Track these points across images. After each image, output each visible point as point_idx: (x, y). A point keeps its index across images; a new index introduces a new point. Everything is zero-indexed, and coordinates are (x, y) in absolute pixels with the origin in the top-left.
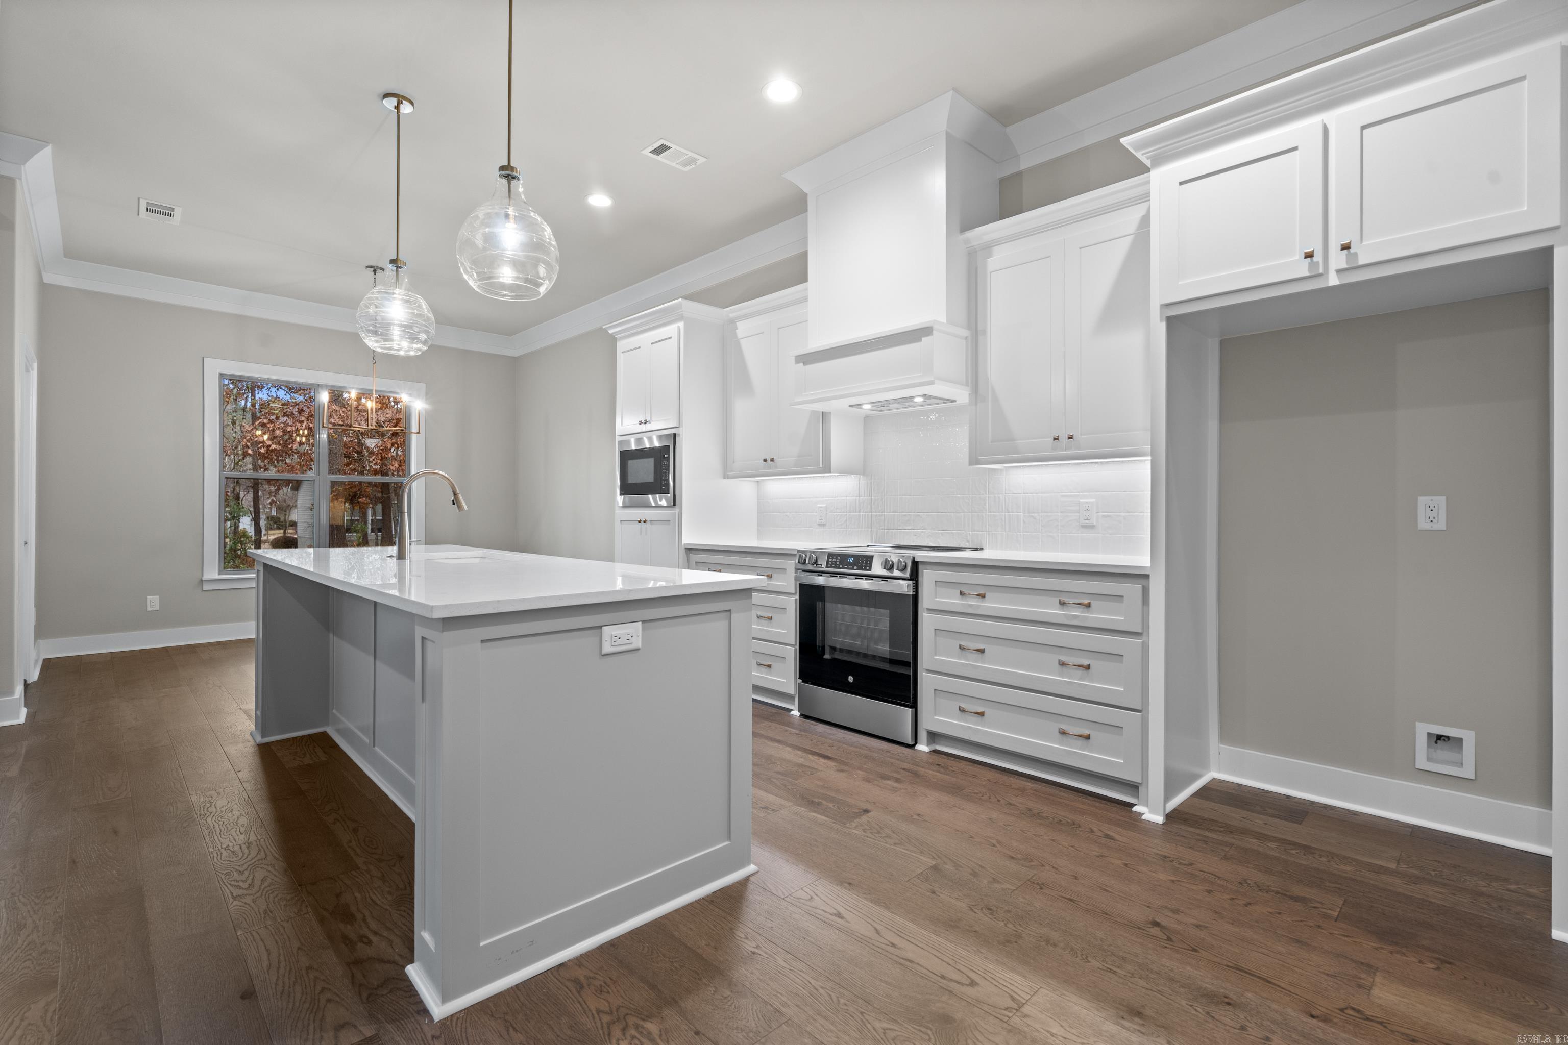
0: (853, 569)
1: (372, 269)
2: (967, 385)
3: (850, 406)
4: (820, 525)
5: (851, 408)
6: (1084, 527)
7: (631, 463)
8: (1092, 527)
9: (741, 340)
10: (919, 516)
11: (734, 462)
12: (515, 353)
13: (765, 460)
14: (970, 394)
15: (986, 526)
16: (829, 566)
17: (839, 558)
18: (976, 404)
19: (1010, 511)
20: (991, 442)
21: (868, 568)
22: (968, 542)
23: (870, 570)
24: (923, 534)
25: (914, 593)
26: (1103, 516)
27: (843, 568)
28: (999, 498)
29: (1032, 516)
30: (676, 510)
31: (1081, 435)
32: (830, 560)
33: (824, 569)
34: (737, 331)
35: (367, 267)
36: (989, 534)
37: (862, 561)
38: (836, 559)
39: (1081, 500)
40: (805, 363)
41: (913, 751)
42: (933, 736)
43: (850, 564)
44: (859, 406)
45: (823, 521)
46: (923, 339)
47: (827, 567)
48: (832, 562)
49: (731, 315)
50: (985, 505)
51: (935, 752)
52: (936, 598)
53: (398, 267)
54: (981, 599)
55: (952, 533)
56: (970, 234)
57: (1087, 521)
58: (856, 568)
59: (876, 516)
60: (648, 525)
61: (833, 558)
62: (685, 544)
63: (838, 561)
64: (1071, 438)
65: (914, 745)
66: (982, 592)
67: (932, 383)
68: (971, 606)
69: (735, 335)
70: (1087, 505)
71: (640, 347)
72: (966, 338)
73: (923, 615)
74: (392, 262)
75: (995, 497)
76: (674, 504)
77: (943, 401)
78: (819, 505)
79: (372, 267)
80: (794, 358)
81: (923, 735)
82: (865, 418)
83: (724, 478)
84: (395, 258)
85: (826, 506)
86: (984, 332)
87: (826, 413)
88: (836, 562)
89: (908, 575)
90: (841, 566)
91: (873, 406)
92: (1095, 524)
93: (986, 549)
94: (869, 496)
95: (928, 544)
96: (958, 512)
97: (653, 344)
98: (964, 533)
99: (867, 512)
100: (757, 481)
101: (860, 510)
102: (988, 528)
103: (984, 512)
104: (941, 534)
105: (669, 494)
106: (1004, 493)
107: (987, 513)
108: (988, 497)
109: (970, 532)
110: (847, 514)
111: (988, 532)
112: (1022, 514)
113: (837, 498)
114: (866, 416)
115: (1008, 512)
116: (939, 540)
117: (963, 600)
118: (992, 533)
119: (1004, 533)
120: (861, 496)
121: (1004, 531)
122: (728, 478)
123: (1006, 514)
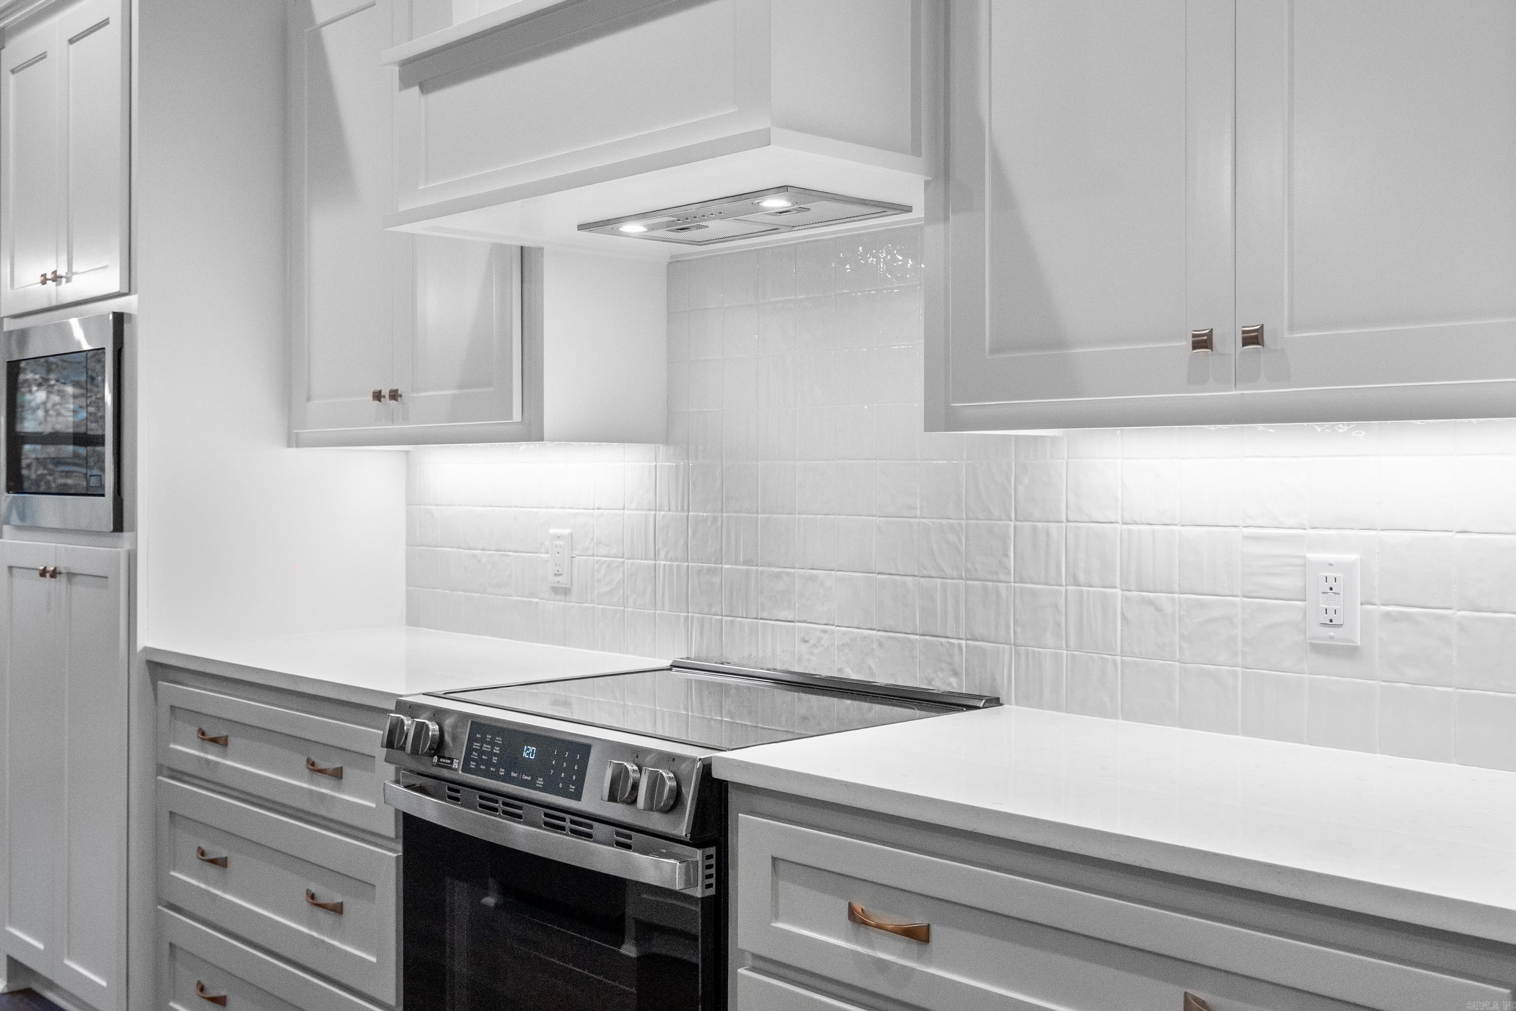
0: (531, 785)
2: (916, 151)
3: (581, 227)
4: (555, 590)
5: (584, 234)
6: (1319, 649)
8: (1350, 652)
10: (816, 578)
11: (309, 399)
13: (378, 396)
14: (927, 183)
15: (1007, 626)
16: (473, 765)
17: (499, 740)
18: (946, 219)
19: (1082, 578)
20: (993, 351)
21: (572, 789)
22: (956, 673)
23: (578, 795)
24: (826, 637)
25: (712, 892)
26: (1387, 615)
27: (509, 778)
28: (1048, 533)
29: (1150, 602)
30: (125, 538)
31: (1292, 328)
32: (476, 745)
33: (458, 774)
36: (1018, 654)
37: (561, 759)
38: (492, 744)
39: (1312, 556)
40: (425, 87)
43: (526, 767)
44: (607, 226)
45: (563, 580)
47: (466, 766)
48: (481, 752)
50: (1006, 555)
52: (776, 917)
54: (914, 946)
55: (910, 640)
57: (1332, 632)
58: (542, 783)
59: (700, 571)
61: (483, 741)
62: (146, 649)
63: (497, 750)
64: (1253, 338)
66: (919, 921)
67: (763, 139)
68: (882, 966)
70: (1331, 575)
73: (736, 973)
75: (1034, 530)
76: (116, 526)
77: (874, 210)
78: (553, 531)
82: (670, 264)
83: (289, 445)
85: (571, 535)
87: (530, 248)
88: (492, 755)
89: (683, 829)
90: (503, 772)
91: (652, 228)
92: (1358, 642)
93: (1009, 703)
94: (682, 509)
95: (840, 670)
96: (925, 573)
97: (71, 41)
98: (942, 644)
99: (677, 560)
100: (407, 452)
101: (659, 550)
102: (1015, 632)
103: (1002, 577)
104: (879, 640)
105: (103, 495)
106: (1064, 520)
107: (1013, 584)
108: (1015, 527)
109: (963, 642)
110: (623, 562)
111: (1015, 645)
112: (1118, 591)
113: (598, 509)
114: (672, 257)
115: (1077, 584)
116: (871, 662)
117: (857, 941)
118: (1027, 652)
119: (1065, 652)
120: (660, 510)
121: (1064, 646)
122: (297, 446)
123: (1069, 588)
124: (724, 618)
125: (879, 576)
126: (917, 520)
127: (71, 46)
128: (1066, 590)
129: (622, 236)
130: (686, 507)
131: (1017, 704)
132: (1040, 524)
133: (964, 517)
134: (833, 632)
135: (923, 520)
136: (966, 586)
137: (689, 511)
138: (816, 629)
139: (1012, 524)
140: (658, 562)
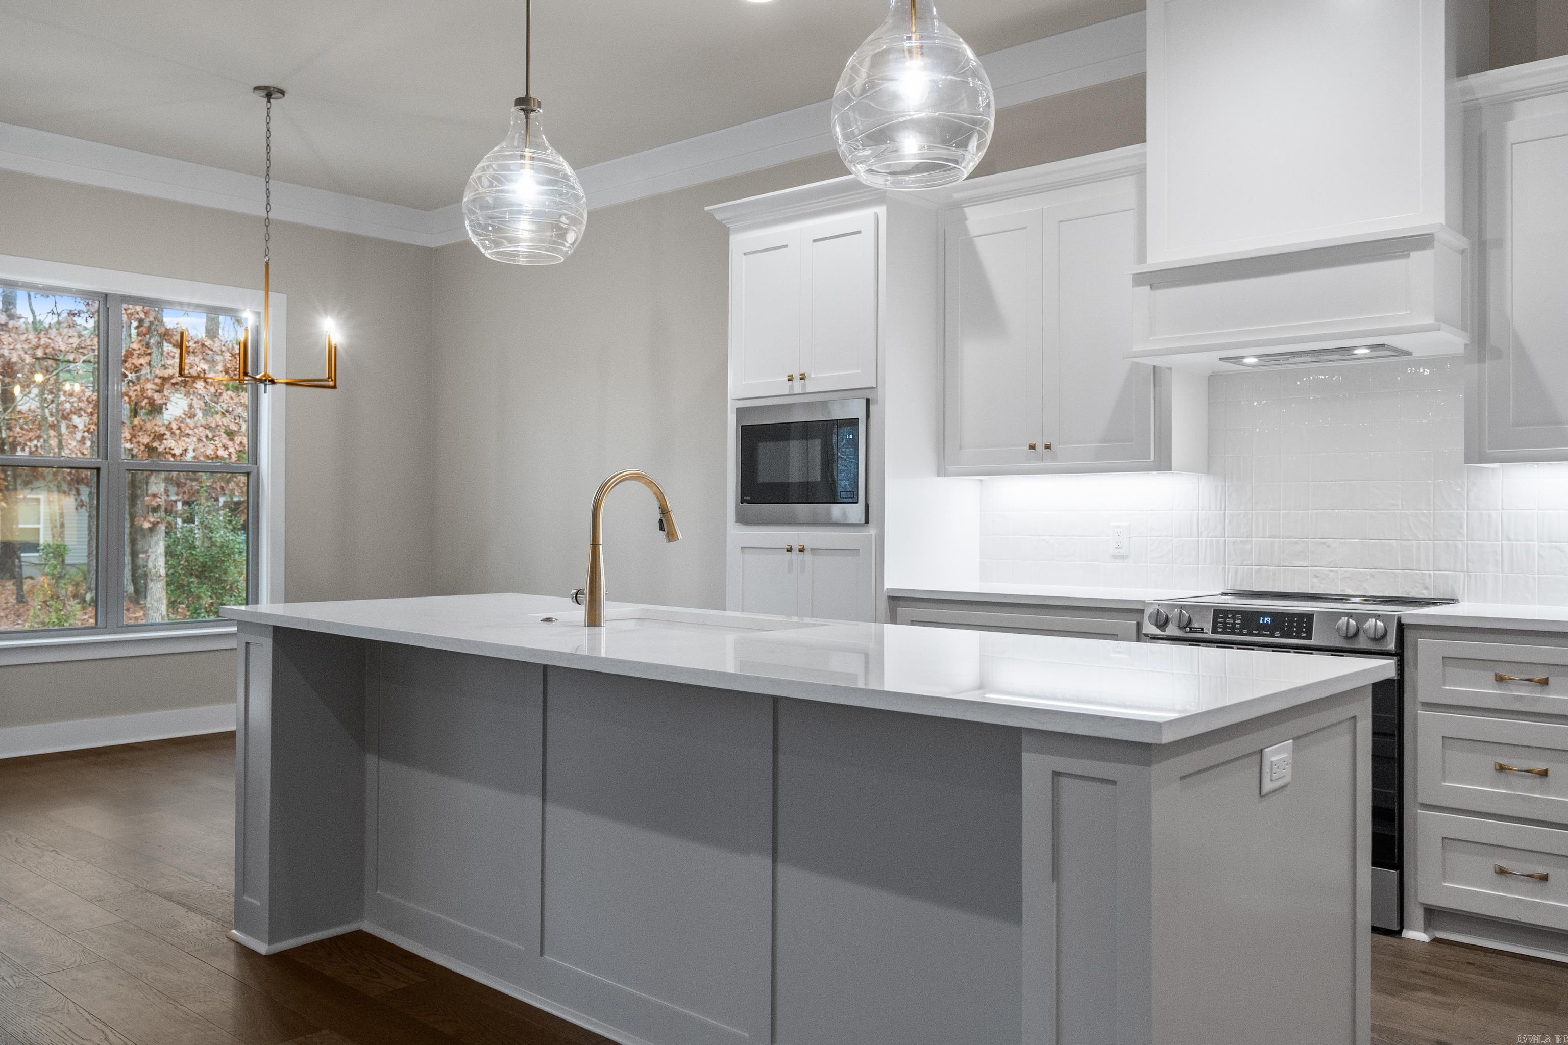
0: (1272, 635)
1: (264, 93)
2: (1464, 329)
3: (1218, 360)
4: (1116, 557)
5: (1221, 362)
7: (765, 450)
9: (975, 239)
10: (1324, 543)
11: (958, 449)
12: (434, 241)
13: (1032, 447)
15: (1462, 563)
16: (1220, 630)
17: (1239, 616)
19: (1512, 537)
20: (1513, 426)
21: (1304, 635)
22: (1426, 588)
23: (1309, 637)
27: (1250, 634)
28: (1489, 516)
29: (1557, 548)
30: (872, 531)
32: (1221, 620)
33: (1209, 635)
34: (966, 222)
35: (257, 88)
36: (1469, 577)
37: (1291, 622)
38: (1234, 618)
40: (1155, 287)
41: (1397, 940)
42: (1433, 915)
43: (1265, 627)
44: (1237, 359)
45: (1122, 551)
46: (1412, 254)
47: (1214, 631)
48: (1224, 623)
49: (957, 196)
50: (1462, 527)
51: (1436, 941)
52: (1444, 685)
53: (527, 112)
54: (1538, 688)
56: (1477, 80)
58: (1277, 634)
59: (1234, 543)
60: (807, 556)
61: (1225, 617)
62: (887, 590)
63: (1238, 621)
65: (1400, 932)
66: (1541, 676)
67: (1434, 328)
69: (965, 231)
71: (786, 246)
72: (1463, 251)
74: (519, 102)
75: (1480, 515)
76: (867, 521)
77: (1395, 353)
78: (1113, 524)
79: (265, 88)
80: (1131, 277)
81: (1415, 914)
82: (1210, 376)
84: (523, 95)
85: (1129, 525)
86: (1500, 243)
87: (1159, 368)
88: (1234, 624)
89: (1391, 647)
90: (1245, 631)
91: (1263, 361)
93: (1463, 600)
94: (1221, 509)
95: (1342, 591)
96: (1404, 538)
97: (814, 241)
98: (1417, 574)
99: (1216, 537)
100: (981, 480)
101: (1201, 532)
102: (1467, 565)
103: (1459, 538)
104: (1371, 574)
105: (857, 503)
106: (1500, 508)
107: (1466, 542)
108: (1467, 513)
109: (1432, 573)
110: (1172, 540)
111: (1468, 572)
112: (1536, 543)
113: (1151, 510)
114: (1213, 373)
115: (1509, 539)
116: (1365, 585)
117: (1500, 689)
118: (1476, 575)
119: (1501, 574)
120: (1202, 510)
121: (1500, 570)
122: (945, 476)
123: (1504, 542)
124: (1254, 567)
125: (1371, 541)
126: (1399, 511)
127: (814, 244)
128: (1502, 544)
129: (1243, 365)
130: (1223, 508)
131: (1468, 601)
132: (1484, 512)
133: (1432, 508)
134: (1337, 571)
135: (1402, 511)
136: (1434, 544)
137: (1225, 510)
138: (1325, 570)
139: (1465, 512)
140: (1200, 539)
